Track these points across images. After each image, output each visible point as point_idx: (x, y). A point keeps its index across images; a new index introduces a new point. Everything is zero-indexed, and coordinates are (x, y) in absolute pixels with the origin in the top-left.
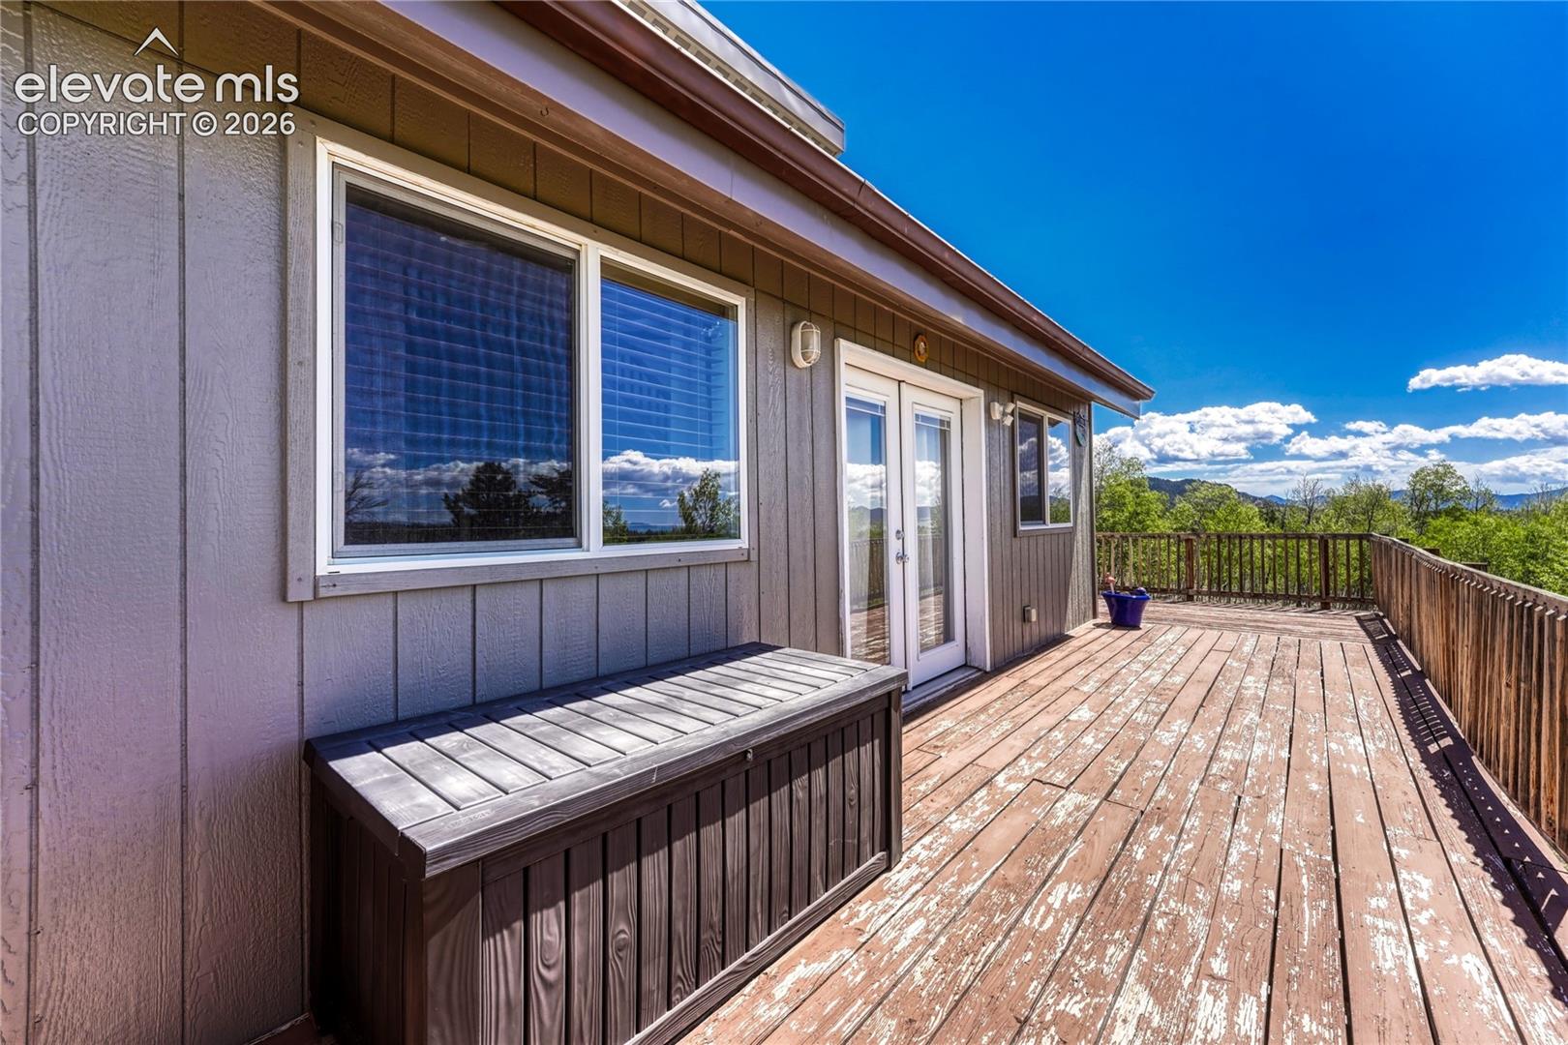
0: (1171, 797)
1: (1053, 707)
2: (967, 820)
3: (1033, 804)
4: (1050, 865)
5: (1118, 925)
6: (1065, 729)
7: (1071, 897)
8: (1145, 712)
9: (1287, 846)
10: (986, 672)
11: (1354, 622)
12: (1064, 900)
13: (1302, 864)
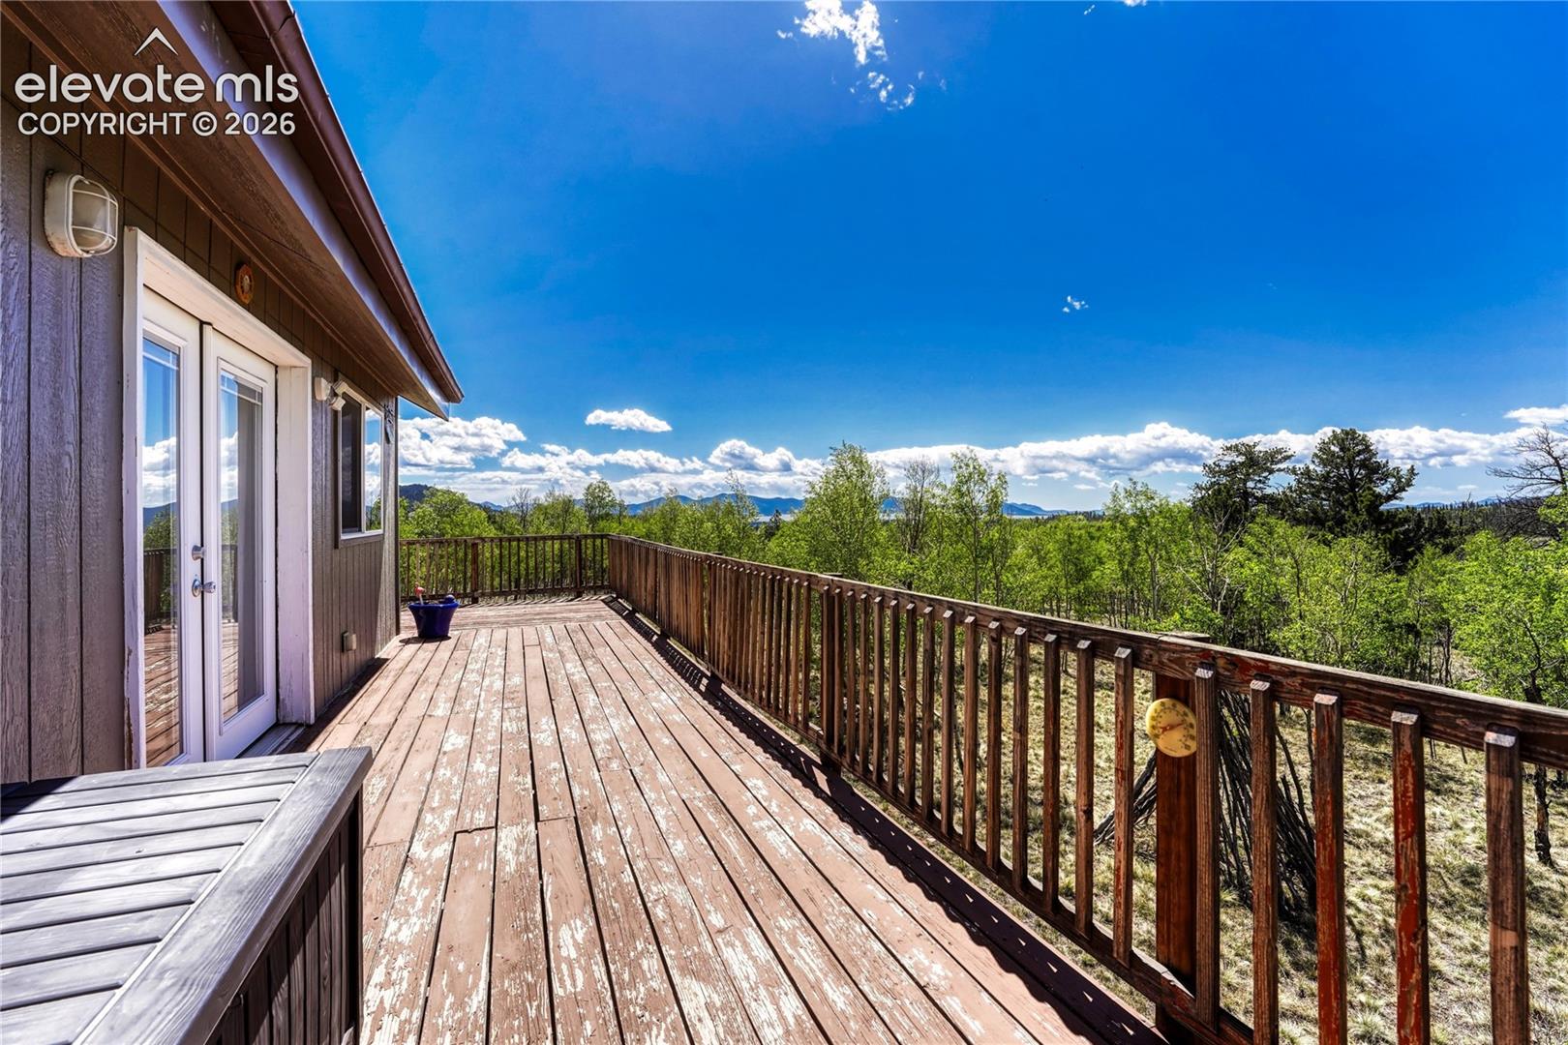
0: (587, 793)
1: (418, 744)
2: (414, 919)
3: (474, 861)
4: (538, 917)
5: (633, 937)
6: (448, 763)
7: (580, 936)
8: (511, 720)
9: (684, 797)
10: (309, 726)
11: (602, 605)
12: (576, 944)
13: (701, 805)
